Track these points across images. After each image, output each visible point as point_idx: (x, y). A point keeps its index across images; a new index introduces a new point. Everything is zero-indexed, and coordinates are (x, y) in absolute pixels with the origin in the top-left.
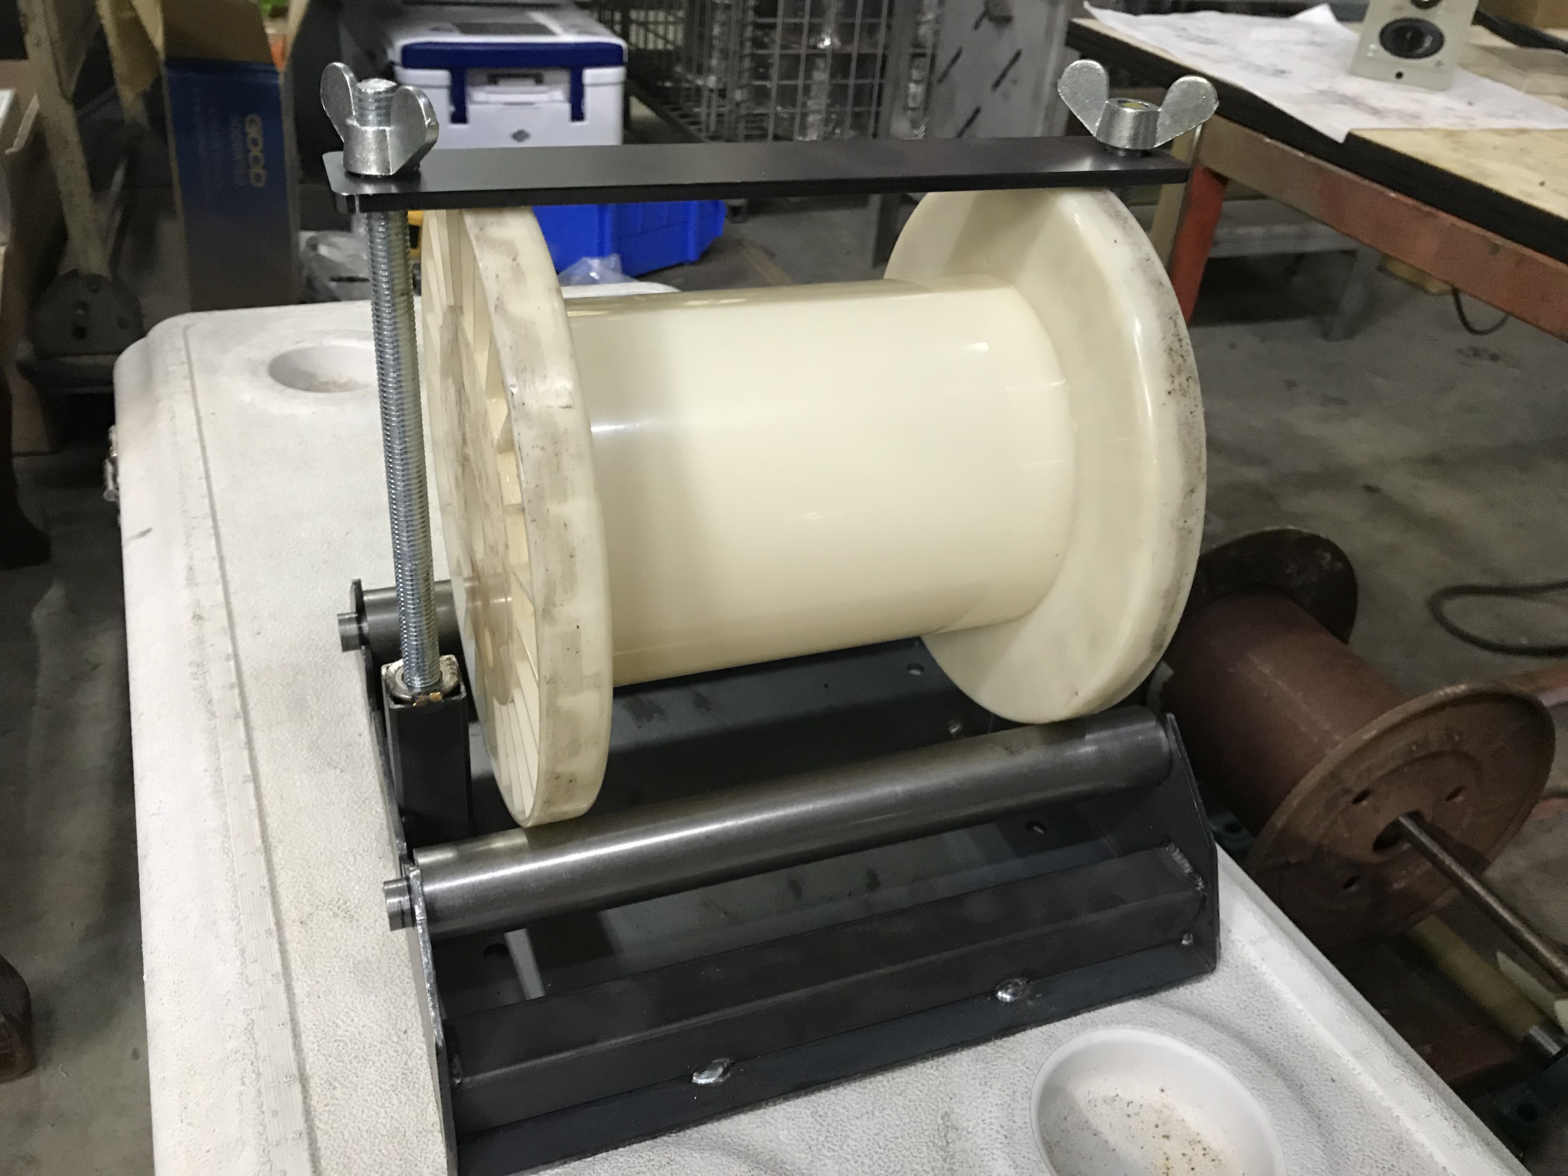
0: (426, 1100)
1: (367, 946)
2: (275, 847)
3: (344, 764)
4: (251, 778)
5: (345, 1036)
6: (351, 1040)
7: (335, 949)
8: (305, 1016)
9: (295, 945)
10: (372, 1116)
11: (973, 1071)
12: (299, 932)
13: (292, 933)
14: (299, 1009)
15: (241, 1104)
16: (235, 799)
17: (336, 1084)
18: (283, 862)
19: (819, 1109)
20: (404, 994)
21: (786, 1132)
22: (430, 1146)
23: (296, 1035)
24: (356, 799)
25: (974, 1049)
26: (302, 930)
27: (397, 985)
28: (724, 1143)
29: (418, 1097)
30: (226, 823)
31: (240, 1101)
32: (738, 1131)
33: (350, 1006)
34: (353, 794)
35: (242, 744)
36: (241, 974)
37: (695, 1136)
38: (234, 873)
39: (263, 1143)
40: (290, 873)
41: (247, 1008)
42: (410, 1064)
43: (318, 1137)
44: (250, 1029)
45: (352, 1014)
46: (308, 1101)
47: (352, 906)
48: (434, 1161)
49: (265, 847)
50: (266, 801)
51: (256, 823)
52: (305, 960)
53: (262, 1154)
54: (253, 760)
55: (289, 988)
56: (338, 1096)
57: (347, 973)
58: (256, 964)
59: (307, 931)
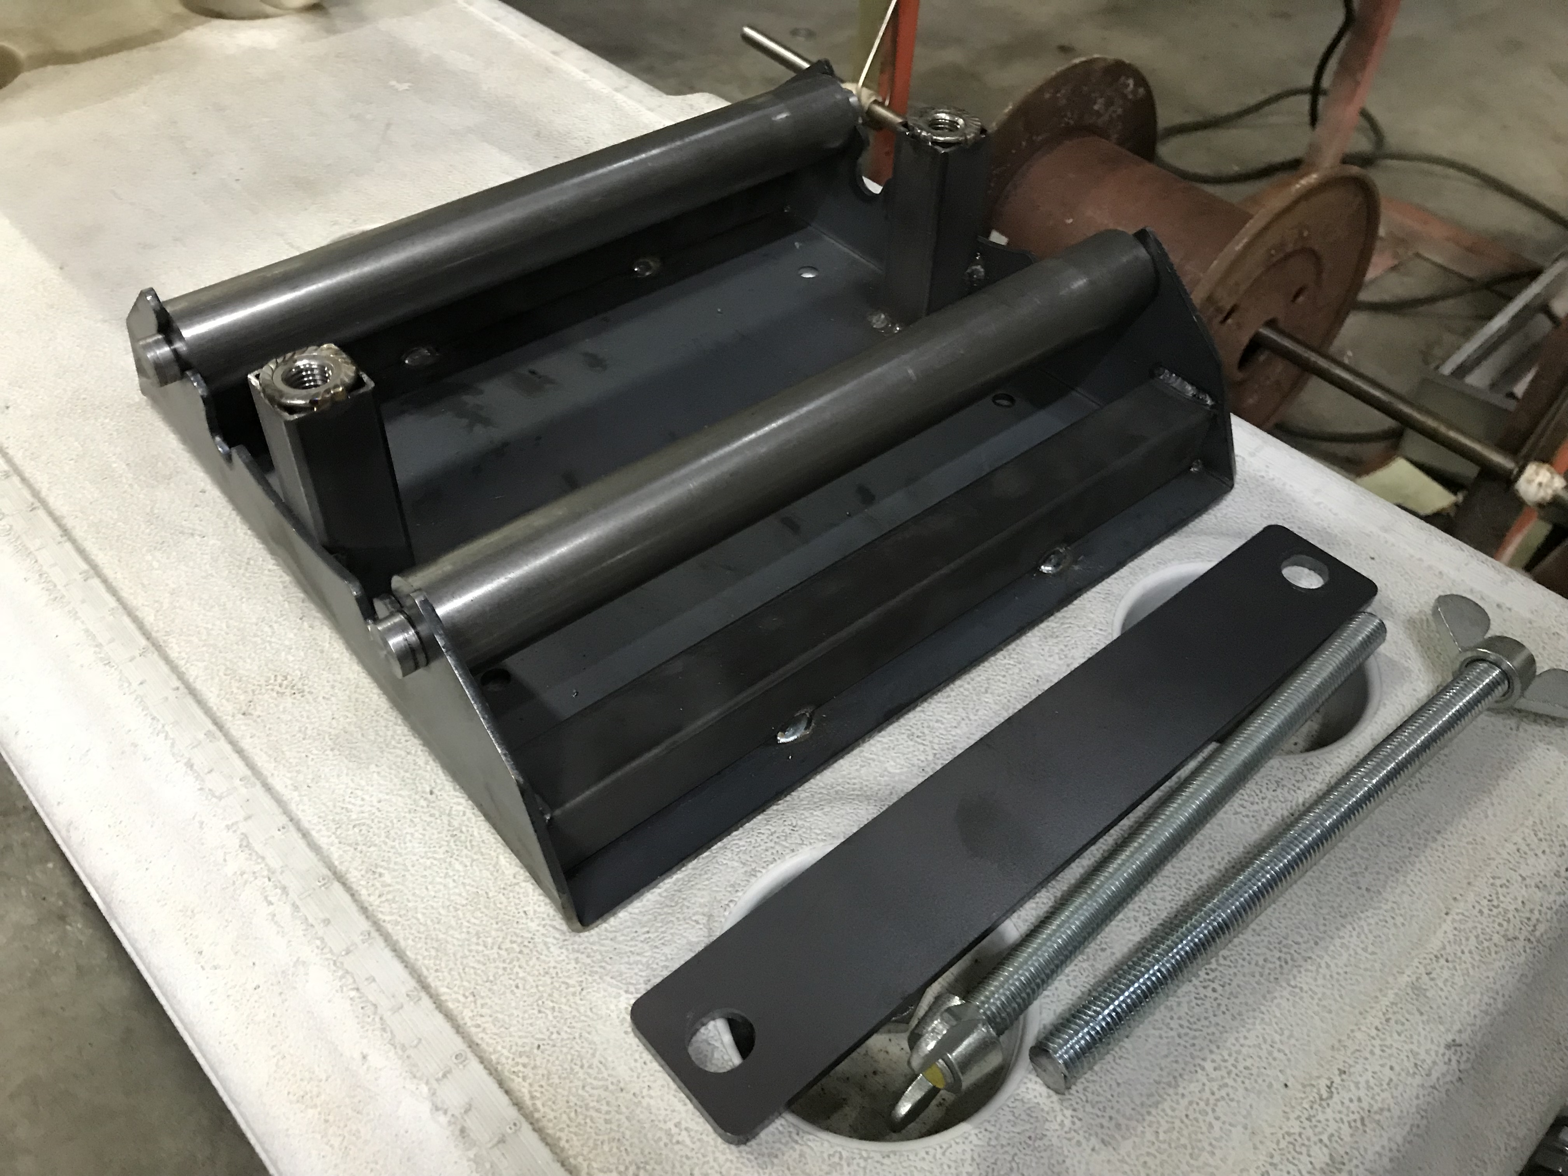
0: (493, 854)
1: (336, 716)
2: (164, 641)
3: (200, 528)
4: (92, 572)
5: (363, 818)
6: (373, 821)
7: (300, 731)
8: (303, 811)
9: (249, 740)
10: (440, 891)
11: (1047, 648)
12: (246, 725)
13: (238, 728)
14: (293, 807)
15: (279, 926)
16: (83, 602)
17: (379, 870)
18: (183, 655)
19: (914, 730)
20: (408, 753)
21: (892, 763)
22: (523, 899)
23: (305, 834)
24: (237, 563)
25: (1036, 629)
26: (250, 722)
27: (395, 747)
28: (837, 792)
29: (482, 854)
30: (87, 631)
31: (276, 923)
32: (843, 777)
33: (352, 785)
34: (230, 559)
35: (59, 539)
36: (201, 789)
37: (803, 795)
38: (130, 684)
39: (329, 956)
40: (200, 664)
41: (230, 823)
42: (456, 824)
43: (390, 931)
44: (245, 844)
45: (359, 793)
46: (357, 897)
47: (296, 679)
48: (535, 911)
49: (154, 644)
50: (125, 594)
51: (126, 620)
52: (271, 752)
53: (334, 968)
54: (81, 552)
55: (268, 788)
56: (389, 881)
57: (328, 752)
58: (213, 774)
59: (255, 721)
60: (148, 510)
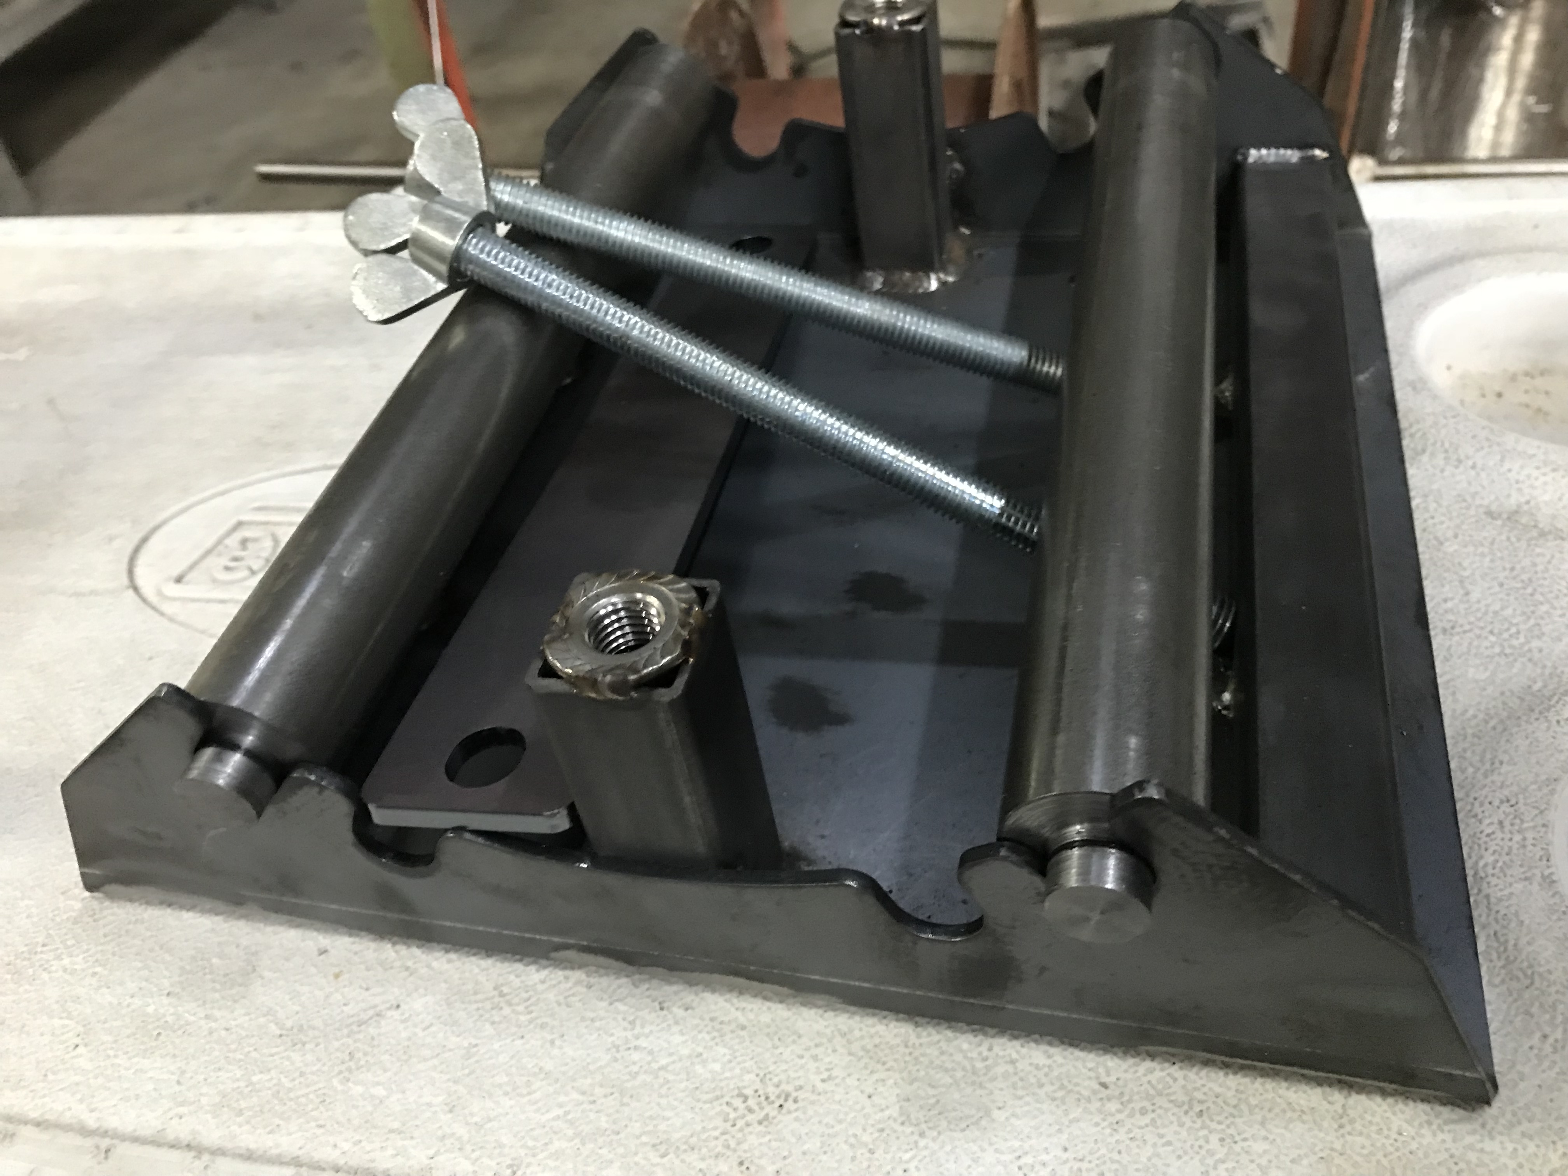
1: (869, 1090)
3: (379, 999)
7: (853, 1146)
20: (1013, 1063)
24: (488, 1005)
27: (988, 1069)
33: (1006, 1158)
34: (471, 1007)
42: (1181, 1098)
47: (759, 1087)
57: (922, 1142)
60: (273, 1028)
